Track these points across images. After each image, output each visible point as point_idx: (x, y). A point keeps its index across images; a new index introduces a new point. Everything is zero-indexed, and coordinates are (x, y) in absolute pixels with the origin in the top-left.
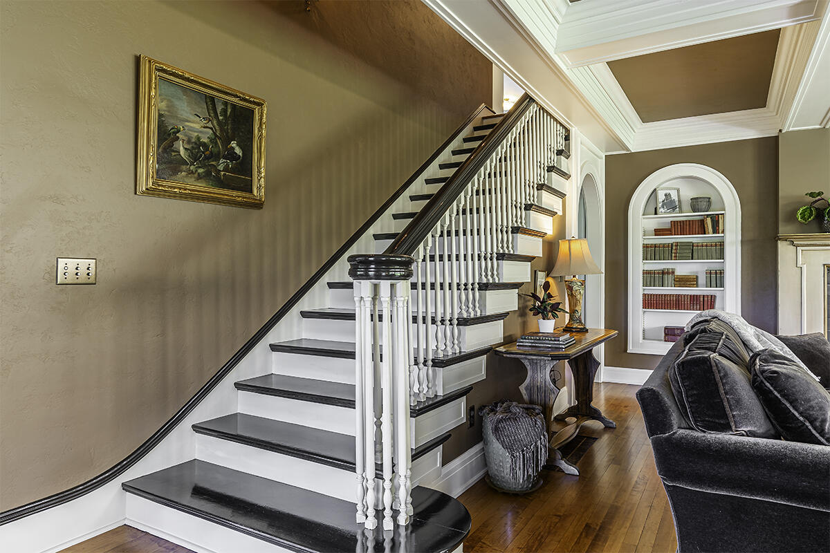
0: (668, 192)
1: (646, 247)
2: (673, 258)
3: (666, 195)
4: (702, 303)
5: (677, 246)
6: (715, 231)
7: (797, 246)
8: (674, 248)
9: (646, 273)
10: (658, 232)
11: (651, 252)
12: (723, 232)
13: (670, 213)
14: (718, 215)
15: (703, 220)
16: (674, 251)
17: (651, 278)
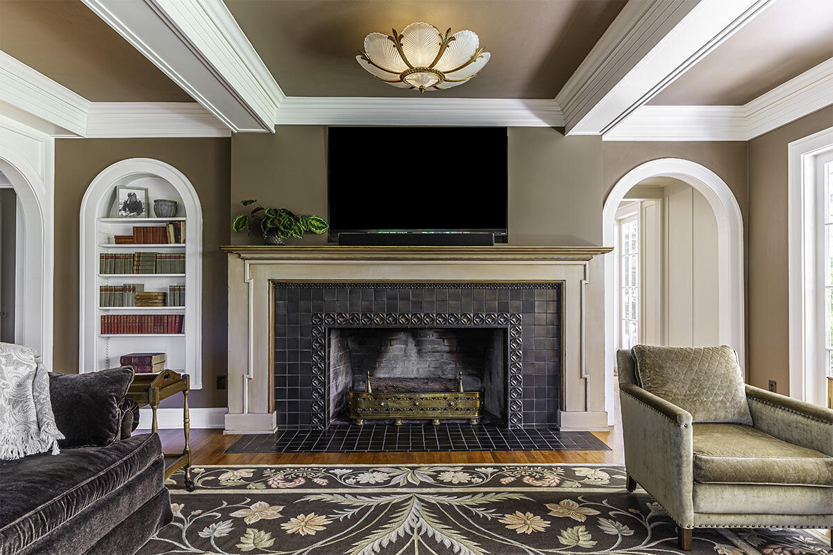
0: (132, 191)
1: (104, 257)
2: (135, 271)
3: (129, 195)
4: (166, 324)
5: (139, 257)
6: (177, 241)
7: (244, 259)
8: (136, 259)
9: (103, 289)
10: (119, 240)
11: (110, 263)
12: (184, 242)
13: (133, 217)
14: (180, 221)
15: (165, 227)
16: (136, 263)
17: (110, 295)
